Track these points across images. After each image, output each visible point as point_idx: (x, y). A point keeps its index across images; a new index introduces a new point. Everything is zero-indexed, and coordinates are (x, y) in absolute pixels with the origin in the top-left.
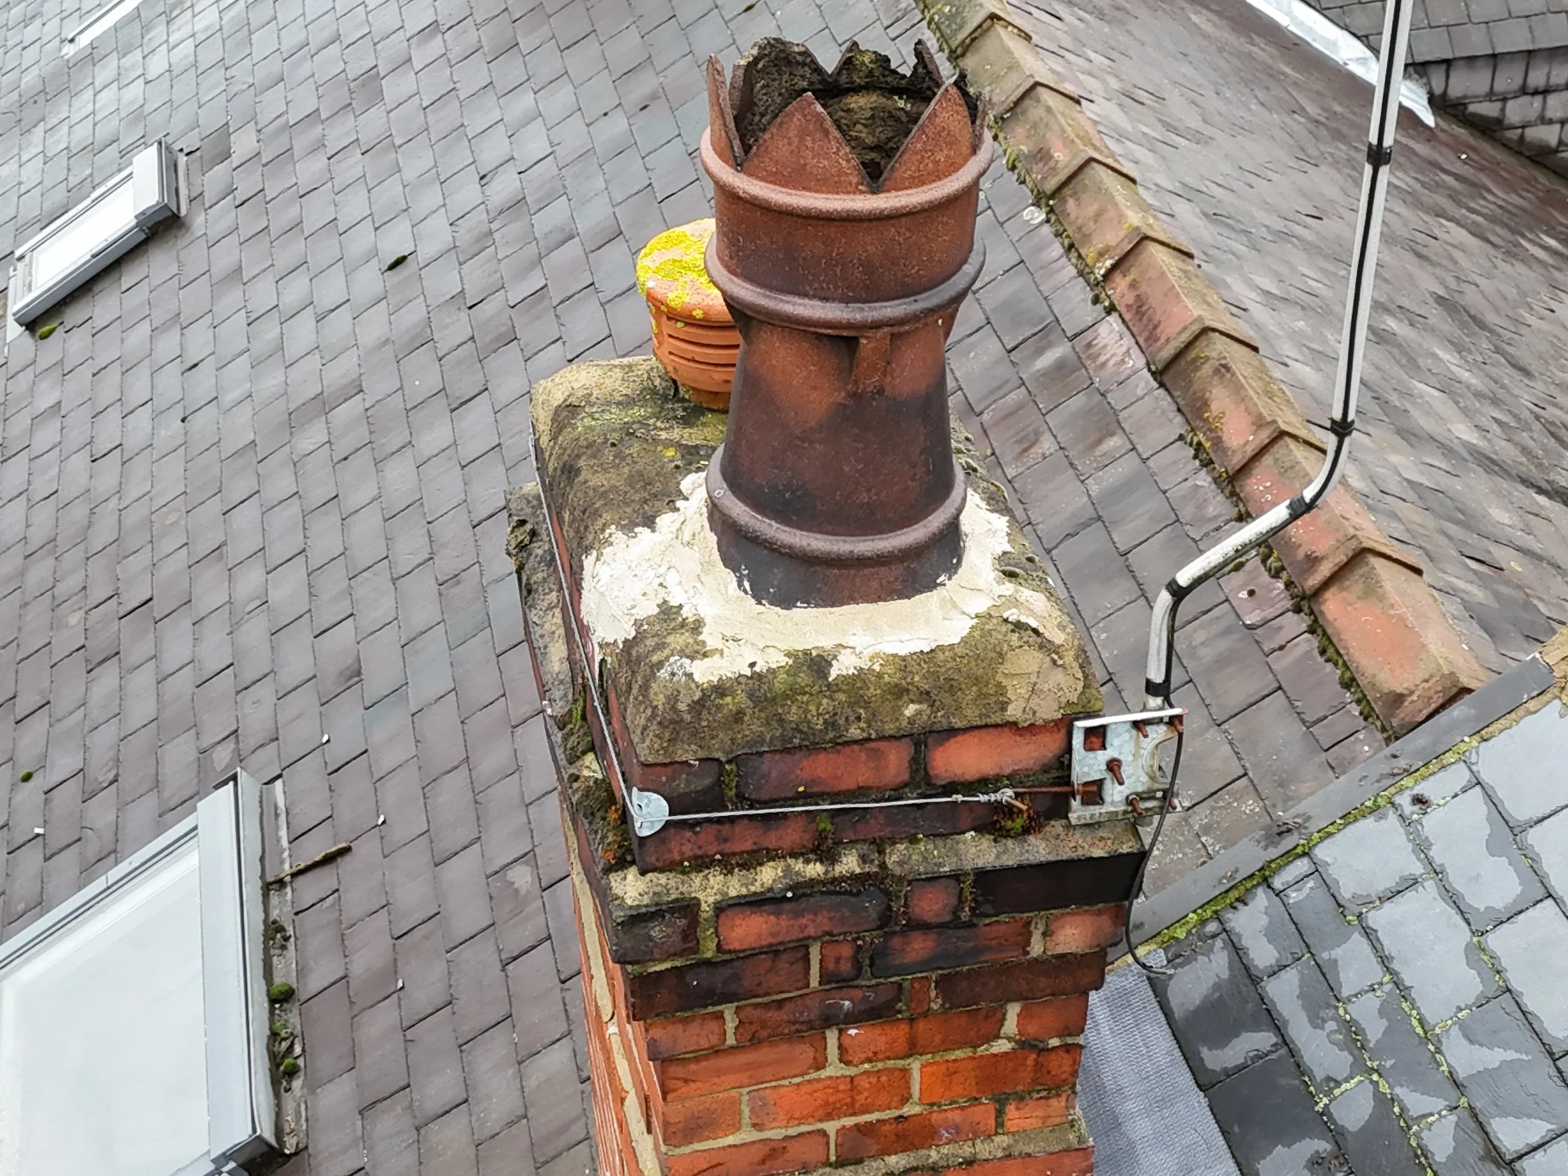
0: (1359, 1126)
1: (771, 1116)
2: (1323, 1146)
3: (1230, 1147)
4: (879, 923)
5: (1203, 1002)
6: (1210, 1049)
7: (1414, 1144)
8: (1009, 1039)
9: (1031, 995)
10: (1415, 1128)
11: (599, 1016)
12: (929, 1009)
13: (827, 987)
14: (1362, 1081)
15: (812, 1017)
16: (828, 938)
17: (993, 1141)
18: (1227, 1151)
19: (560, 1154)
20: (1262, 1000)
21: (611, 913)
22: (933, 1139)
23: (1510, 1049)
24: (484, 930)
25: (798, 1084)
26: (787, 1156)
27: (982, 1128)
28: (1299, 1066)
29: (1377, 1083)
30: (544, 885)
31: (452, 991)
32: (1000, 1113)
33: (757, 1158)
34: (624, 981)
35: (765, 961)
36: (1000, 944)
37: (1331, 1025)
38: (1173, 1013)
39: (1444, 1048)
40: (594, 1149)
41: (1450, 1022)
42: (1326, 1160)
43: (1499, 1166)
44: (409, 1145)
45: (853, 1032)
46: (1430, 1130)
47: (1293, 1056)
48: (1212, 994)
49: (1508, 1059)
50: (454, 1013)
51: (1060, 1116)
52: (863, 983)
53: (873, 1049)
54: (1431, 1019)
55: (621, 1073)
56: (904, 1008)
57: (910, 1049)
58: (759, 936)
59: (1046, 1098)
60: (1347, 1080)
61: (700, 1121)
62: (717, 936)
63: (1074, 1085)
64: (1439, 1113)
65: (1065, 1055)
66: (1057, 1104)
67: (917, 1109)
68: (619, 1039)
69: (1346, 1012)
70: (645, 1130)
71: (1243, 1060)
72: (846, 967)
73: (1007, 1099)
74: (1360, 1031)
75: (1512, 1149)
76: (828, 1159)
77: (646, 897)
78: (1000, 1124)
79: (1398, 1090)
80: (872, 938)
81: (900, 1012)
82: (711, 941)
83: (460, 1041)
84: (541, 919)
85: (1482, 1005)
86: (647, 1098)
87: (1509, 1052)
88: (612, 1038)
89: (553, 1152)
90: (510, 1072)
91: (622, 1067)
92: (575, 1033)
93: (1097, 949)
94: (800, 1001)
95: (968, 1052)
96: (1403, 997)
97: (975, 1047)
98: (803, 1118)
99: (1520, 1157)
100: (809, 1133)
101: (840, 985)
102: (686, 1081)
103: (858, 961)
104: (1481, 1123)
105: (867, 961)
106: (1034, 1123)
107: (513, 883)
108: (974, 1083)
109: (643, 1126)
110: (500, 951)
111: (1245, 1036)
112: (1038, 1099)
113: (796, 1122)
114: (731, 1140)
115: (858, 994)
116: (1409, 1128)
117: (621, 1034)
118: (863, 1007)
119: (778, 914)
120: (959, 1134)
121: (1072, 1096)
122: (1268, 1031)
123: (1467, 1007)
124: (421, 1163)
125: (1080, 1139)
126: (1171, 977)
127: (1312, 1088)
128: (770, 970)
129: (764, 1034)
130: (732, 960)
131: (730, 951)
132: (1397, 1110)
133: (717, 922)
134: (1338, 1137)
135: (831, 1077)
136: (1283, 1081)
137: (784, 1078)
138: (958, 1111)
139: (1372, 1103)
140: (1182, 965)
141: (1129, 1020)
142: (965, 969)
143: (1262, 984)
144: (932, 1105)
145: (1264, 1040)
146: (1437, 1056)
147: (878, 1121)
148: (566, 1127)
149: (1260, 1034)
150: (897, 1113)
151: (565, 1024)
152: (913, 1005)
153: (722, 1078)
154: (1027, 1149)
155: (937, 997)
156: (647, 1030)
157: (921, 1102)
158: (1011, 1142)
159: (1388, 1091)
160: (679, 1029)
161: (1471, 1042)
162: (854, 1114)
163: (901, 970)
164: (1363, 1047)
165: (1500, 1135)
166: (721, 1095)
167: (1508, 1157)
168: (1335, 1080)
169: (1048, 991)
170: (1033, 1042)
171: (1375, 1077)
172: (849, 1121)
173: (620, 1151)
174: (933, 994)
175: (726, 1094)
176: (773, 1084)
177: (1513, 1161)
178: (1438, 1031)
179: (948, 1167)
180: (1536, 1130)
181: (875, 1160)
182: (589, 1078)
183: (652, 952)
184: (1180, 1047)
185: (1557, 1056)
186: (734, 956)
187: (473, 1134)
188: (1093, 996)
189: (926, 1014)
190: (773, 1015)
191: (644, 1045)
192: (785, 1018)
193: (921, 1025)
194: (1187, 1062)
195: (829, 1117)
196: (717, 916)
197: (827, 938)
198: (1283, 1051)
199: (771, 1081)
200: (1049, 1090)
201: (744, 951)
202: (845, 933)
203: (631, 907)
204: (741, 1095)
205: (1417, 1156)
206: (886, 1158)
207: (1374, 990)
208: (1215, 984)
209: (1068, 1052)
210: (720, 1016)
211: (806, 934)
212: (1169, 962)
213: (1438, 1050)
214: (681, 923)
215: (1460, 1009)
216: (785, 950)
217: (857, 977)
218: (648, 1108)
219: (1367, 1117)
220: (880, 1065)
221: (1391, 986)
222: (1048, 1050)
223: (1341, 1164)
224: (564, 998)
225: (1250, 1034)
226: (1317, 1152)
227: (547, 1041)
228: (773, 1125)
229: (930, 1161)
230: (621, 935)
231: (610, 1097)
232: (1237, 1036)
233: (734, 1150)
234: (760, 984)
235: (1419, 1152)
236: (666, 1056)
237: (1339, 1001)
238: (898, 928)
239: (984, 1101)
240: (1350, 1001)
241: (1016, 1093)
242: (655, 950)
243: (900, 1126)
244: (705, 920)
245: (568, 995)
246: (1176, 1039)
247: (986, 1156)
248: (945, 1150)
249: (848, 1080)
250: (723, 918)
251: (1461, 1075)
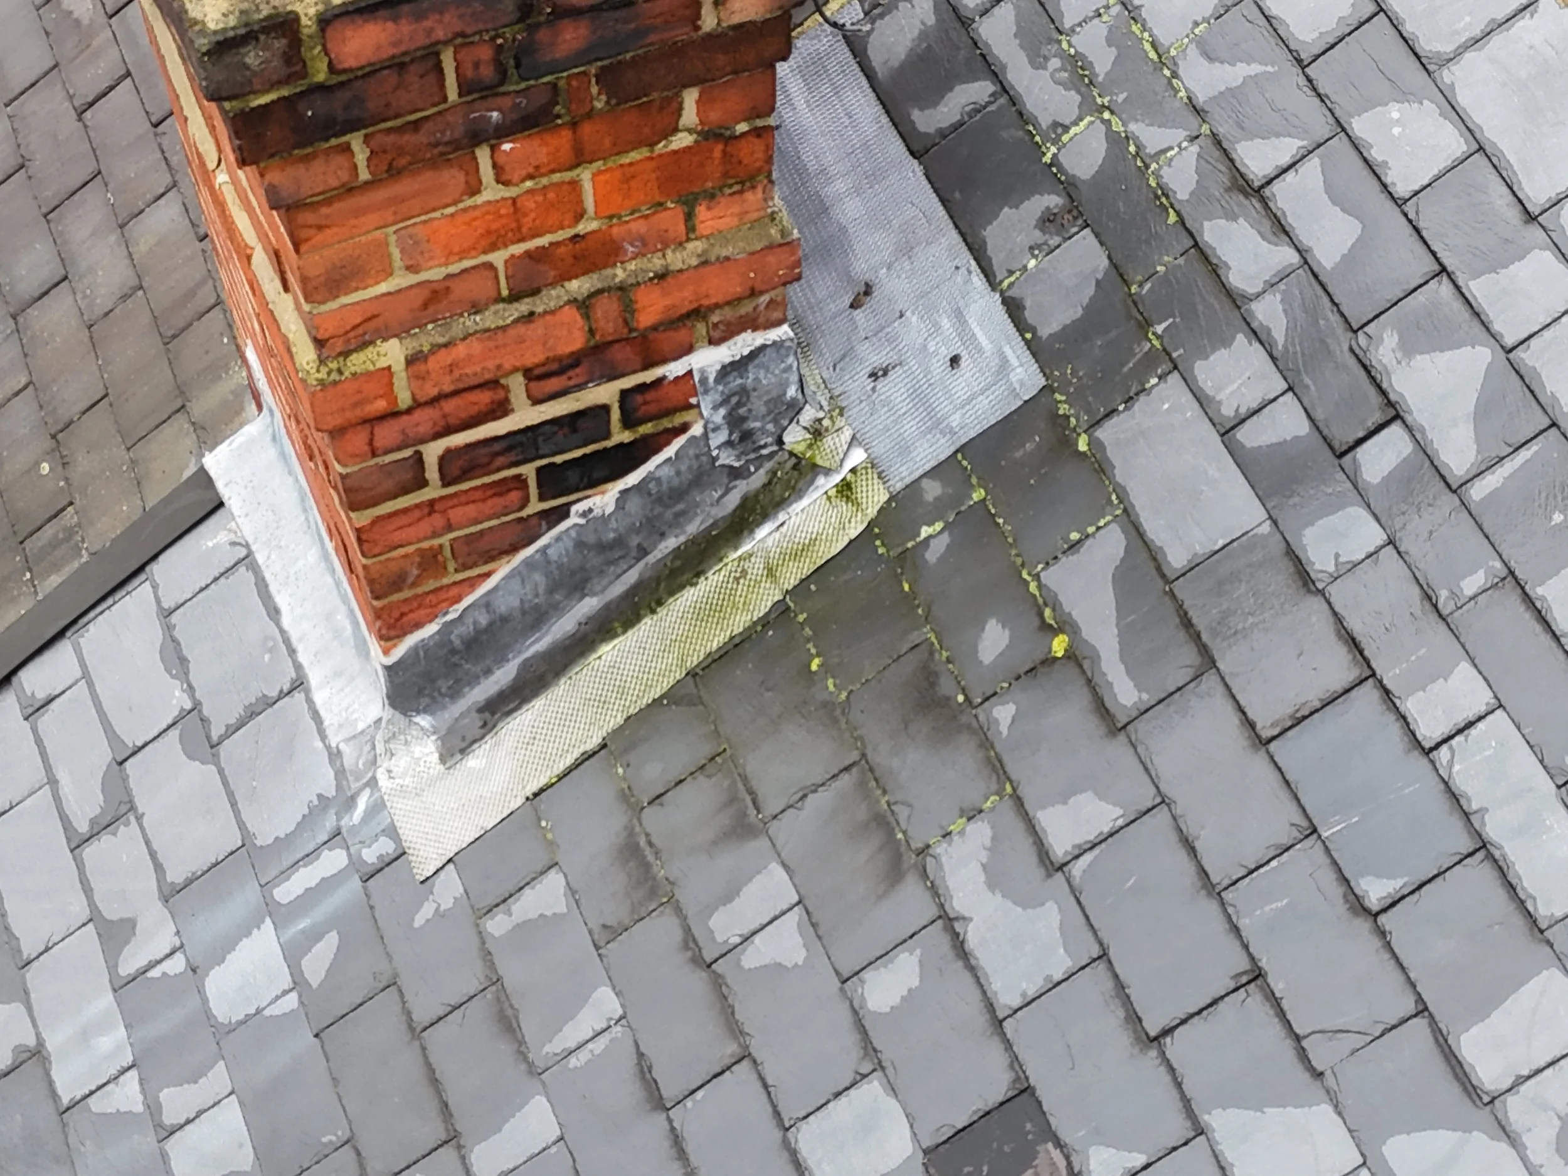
0: (1093, 172)
1: (426, 255)
2: (1053, 201)
3: (951, 217)
4: (518, 15)
5: (907, 56)
6: (921, 109)
7: (1154, 184)
8: (690, 131)
9: (708, 77)
10: (1154, 166)
11: (203, 164)
12: (592, 109)
13: (469, 98)
14: (1092, 123)
15: (457, 135)
16: (461, 40)
17: (685, 248)
18: (949, 221)
19: (190, 324)
20: (976, 44)
21: (192, 42)
22: (617, 256)
23: (1255, 61)
24: (46, 74)
25: (452, 215)
26: (452, 297)
27: (671, 235)
28: (1021, 114)
29: (1109, 121)
30: (110, 10)
31: (22, 151)
32: (689, 216)
33: (419, 302)
34: (224, 121)
35: (390, 78)
36: (666, 22)
37: (1055, 63)
38: (876, 73)
39: (1181, 72)
40: (228, 315)
41: (1186, 40)
42: (1059, 217)
43: (1246, 195)
44: (8, 336)
45: (507, 147)
46: (1170, 165)
47: (1014, 104)
48: (919, 45)
49: (1253, 74)
50: (30, 177)
51: (758, 210)
52: (512, 88)
53: (534, 163)
54: (1164, 40)
55: (240, 226)
56: (563, 111)
57: (577, 157)
58: (379, 48)
59: (741, 192)
60: (1075, 123)
61: (343, 271)
62: (327, 54)
63: (770, 173)
64: (1179, 146)
65: (756, 141)
66: (753, 197)
67: (594, 225)
68: (231, 187)
69: (1070, 45)
70: (281, 290)
71: (958, 117)
72: (487, 73)
73: (696, 199)
74: (1087, 65)
75: (1261, 174)
76: (499, 293)
77: (231, 17)
78: (691, 229)
79: (1133, 127)
80: (515, 34)
81: (558, 116)
82: (321, 61)
83: (44, 210)
84: (114, 53)
85: (1221, 15)
86: (277, 254)
87: (1253, 66)
88: (224, 188)
89: (182, 324)
90: (112, 238)
91: (242, 221)
92: (180, 184)
93: (779, 13)
94: (439, 119)
95: (644, 152)
96: (1133, 18)
97: (652, 145)
98: (464, 251)
99: (1269, 182)
100: (474, 268)
101: (484, 93)
102: (320, 228)
103: (501, 64)
104: (1225, 150)
105: (512, 62)
106: (729, 221)
107: (71, 13)
108: (656, 187)
109: (278, 284)
110: (71, 98)
111: (959, 89)
112: (731, 195)
113: (457, 258)
114: (383, 288)
115: (507, 102)
116: (1147, 167)
117: (233, 183)
118: (514, 116)
119: (395, 19)
120: (645, 247)
121: (769, 186)
122: (985, 79)
123: (1206, 20)
124: (26, 355)
125: (783, 233)
126: (869, 33)
127: (1038, 138)
128: (397, 88)
129: (403, 162)
130: (350, 81)
131: (345, 71)
132: (1132, 149)
133: (324, 37)
134: (1070, 189)
135: (489, 202)
136: (1005, 134)
137: (434, 210)
138: (641, 221)
139: (1105, 145)
140: (882, 16)
141: (826, 89)
142: (628, 56)
143: (974, 26)
144: (611, 217)
145: (980, 90)
146: (1174, 81)
147: (551, 244)
148: (191, 294)
149: (976, 85)
150: (569, 233)
151: (168, 175)
152: (574, 107)
153: (363, 219)
154: (724, 253)
155: (599, 94)
156: (262, 175)
157: (597, 216)
158: (706, 246)
159: (1122, 129)
160: (300, 170)
161: (1211, 59)
162: (522, 240)
163: (555, 68)
164: (1091, 82)
165: (1247, 161)
166: (363, 239)
167: (1257, 184)
168: (1062, 125)
169: (728, 69)
170: (718, 131)
171: (1106, 115)
172: (518, 249)
173: (258, 315)
174: (594, 90)
175: (369, 237)
176: (423, 218)
177: (1262, 187)
178: (1173, 52)
179: (638, 284)
180: (1286, 149)
181: (554, 288)
182: (206, 236)
183: (251, 82)
184: (887, 112)
185: (1306, 63)
186: (351, 76)
187: (82, 314)
188: (782, 68)
189: (590, 114)
190: (408, 139)
191: (261, 192)
192: (425, 140)
193: (586, 129)
194: (896, 128)
195: (493, 247)
196: (323, 30)
197: (459, 41)
198: (1003, 100)
199: (419, 215)
200: (743, 183)
201: (362, 68)
202: (480, 32)
203: (215, 32)
204: (387, 235)
205: (1157, 197)
206: (566, 284)
207: (1100, 15)
208: (921, 32)
209: (759, 136)
210: (347, 149)
211: (433, 39)
212: (866, 14)
213: (1175, 75)
214: (280, 44)
215: (1196, 24)
216: (412, 61)
217: (502, 83)
218: (279, 263)
219: (1100, 162)
220: (545, 181)
221: (1118, 8)
222: (736, 137)
223: (1075, 218)
224: (160, 145)
225: (964, 86)
226: (1048, 208)
227: (149, 197)
228: (431, 263)
229: (617, 280)
230: (209, 66)
231: (235, 256)
232: (951, 89)
233: (390, 298)
234: (388, 105)
235: (1160, 192)
236: (290, 201)
237: (1061, 33)
238: (542, 18)
239: (670, 205)
240: (1073, 31)
241: (705, 191)
242: (254, 80)
243: (577, 246)
244: (310, 37)
245: (165, 142)
246: (882, 103)
247: (679, 266)
248: (632, 266)
249: (510, 202)
250: (329, 32)
251: (1201, 99)
